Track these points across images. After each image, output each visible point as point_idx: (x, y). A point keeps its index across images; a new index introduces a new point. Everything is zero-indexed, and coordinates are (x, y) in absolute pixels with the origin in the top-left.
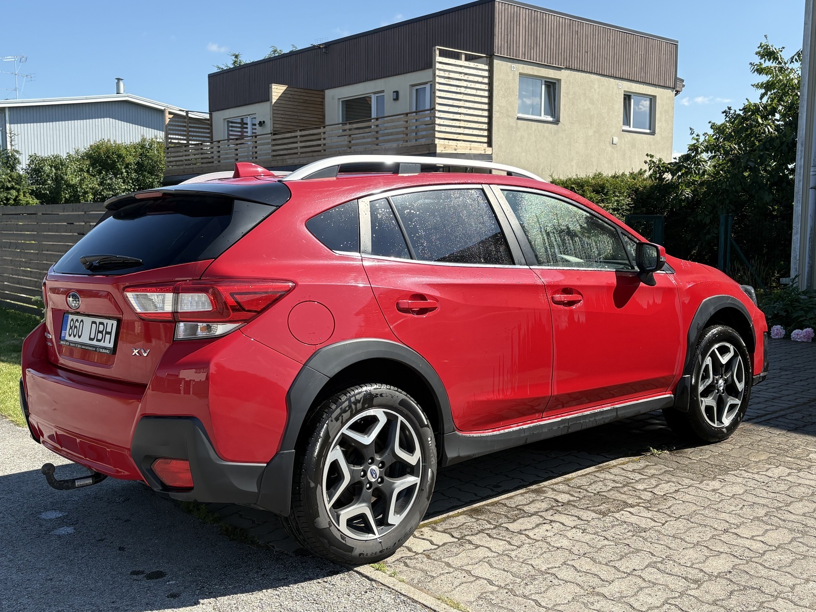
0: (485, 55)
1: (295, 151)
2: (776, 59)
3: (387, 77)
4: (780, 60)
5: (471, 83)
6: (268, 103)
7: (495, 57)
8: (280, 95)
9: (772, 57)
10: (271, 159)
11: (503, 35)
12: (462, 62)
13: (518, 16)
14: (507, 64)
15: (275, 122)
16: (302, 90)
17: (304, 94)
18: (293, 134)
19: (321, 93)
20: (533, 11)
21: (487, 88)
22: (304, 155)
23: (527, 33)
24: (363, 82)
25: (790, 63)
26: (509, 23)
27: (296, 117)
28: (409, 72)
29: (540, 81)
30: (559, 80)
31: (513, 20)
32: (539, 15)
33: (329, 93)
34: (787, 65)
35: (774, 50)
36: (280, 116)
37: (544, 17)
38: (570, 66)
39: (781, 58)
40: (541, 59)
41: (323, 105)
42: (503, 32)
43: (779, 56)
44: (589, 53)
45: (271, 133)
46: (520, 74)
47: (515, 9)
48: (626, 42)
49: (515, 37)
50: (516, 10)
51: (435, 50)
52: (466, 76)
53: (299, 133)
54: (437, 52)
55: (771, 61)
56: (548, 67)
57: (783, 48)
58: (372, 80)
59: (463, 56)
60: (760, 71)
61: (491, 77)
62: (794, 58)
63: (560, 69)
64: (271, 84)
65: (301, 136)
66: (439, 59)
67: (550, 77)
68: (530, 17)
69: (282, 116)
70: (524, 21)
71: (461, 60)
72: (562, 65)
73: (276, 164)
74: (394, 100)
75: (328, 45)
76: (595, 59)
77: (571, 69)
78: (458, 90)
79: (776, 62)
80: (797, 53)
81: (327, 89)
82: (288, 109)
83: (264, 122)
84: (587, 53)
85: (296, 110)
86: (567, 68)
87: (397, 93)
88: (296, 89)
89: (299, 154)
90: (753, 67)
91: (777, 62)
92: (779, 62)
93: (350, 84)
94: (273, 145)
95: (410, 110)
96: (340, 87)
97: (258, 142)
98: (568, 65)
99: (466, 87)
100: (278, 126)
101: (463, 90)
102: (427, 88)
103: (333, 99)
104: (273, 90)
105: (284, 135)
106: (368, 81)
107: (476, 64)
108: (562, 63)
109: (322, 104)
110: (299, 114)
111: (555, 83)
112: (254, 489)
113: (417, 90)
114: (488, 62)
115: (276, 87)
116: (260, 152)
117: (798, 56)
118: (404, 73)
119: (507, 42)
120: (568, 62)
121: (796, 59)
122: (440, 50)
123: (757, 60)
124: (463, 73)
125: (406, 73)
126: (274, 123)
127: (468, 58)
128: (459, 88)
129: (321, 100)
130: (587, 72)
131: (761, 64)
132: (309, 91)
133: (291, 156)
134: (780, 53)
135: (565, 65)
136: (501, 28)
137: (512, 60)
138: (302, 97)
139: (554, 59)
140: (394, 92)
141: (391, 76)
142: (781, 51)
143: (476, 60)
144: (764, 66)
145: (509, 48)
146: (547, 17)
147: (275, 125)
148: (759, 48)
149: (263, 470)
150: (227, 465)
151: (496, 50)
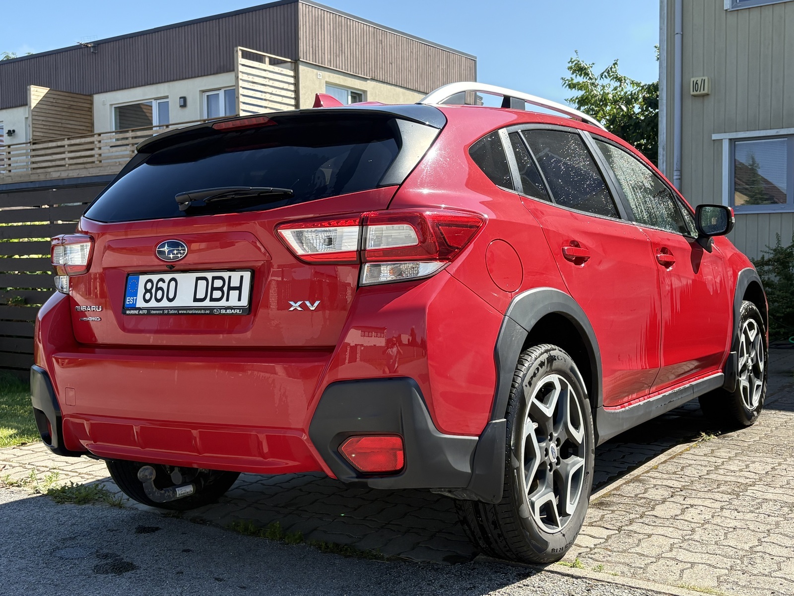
0: (289, 60)
1: (62, 163)
2: (587, 74)
3: (171, 81)
4: (590, 76)
5: (276, 90)
6: (27, 107)
7: (300, 63)
8: (40, 98)
9: (583, 72)
10: (30, 172)
11: (308, 39)
12: (266, 66)
13: (323, 20)
14: (313, 71)
15: (34, 129)
16: (66, 94)
17: (69, 99)
18: (59, 143)
19: (89, 98)
20: (337, 16)
21: (293, 96)
22: (73, 167)
23: (332, 38)
24: (142, 86)
25: (600, 79)
26: (314, 27)
27: (60, 125)
28: (198, 77)
29: (346, 92)
30: (365, 92)
31: (318, 23)
32: (343, 21)
33: (98, 99)
34: (597, 82)
35: (585, 65)
36: (40, 122)
37: (349, 23)
38: (376, 77)
39: (592, 74)
40: (346, 68)
41: (91, 112)
42: (308, 37)
43: (590, 72)
44: (393, 64)
45: (30, 142)
46: (327, 83)
47: (320, 12)
48: (429, 55)
49: (320, 42)
50: (320, 14)
51: (237, 51)
52: (271, 81)
53: (66, 142)
54: (240, 53)
55: (582, 76)
56: (354, 77)
57: (593, 64)
58: (153, 84)
59: (267, 60)
60: (572, 86)
61: (296, 84)
62: (604, 75)
63: (366, 79)
64: (30, 85)
65: (69, 145)
66: (242, 61)
67: (356, 87)
68: (335, 22)
69: (44, 123)
70: (329, 26)
71: (265, 63)
72: (368, 75)
73: (37, 178)
74: (181, 106)
75: (98, 44)
76: (399, 71)
77: (377, 80)
78: (263, 96)
79: (586, 78)
80: (606, 69)
81: (96, 93)
82: (50, 115)
83: (14, 131)
84: (392, 64)
85: (59, 117)
86: (373, 79)
87: (184, 99)
88: (59, 93)
89: (67, 165)
90: (564, 82)
91: (588, 78)
92: (590, 78)
93: (125, 89)
94: (33, 156)
95: (200, 117)
96: (112, 91)
97: (11, 153)
98: (373, 76)
99: (271, 94)
100: (38, 134)
101: (268, 96)
102: (220, 95)
103: (104, 105)
104: (32, 93)
105: (47, 144)
106: (148, 85)
107: (281, 69)
108: (368, 73)
109: (90, 110)
110: (63, 121)
111: (361, 94)
112: (467, 469)
113: (208, 96)
114: (293, 68)
115: (36, 89)
116: (15, 165)
117: (608, 73)
118: (192, 78)
119: (312, 47)
120: (373, 73)
121: (605, 76)
122: (242, 51)
123: (568, 75)
124: (268, 78)
125: (195, 77)
126: (33, 131)
127: (273, 63)
128: (264, 94)
129: (88, 106)
130: (392, 85)
131: (572, 79)
132: (75, 95)
133: (57, 169)
134: (590, 68)
135: (371, 76)
136: (306, 32)
137: (317, 67)
138: (67, 102)
139: (360, 69)
140: (180, 98)
141: (177, 80)
142: (592, 67)
143: (280, 65)
144: (574, 82)
145: (314, 54)
146: (352, 24)
147: (35, 132)
148: (569, 63)
149: (475, 444)
150: (445, 438)
151: (301, 54)
